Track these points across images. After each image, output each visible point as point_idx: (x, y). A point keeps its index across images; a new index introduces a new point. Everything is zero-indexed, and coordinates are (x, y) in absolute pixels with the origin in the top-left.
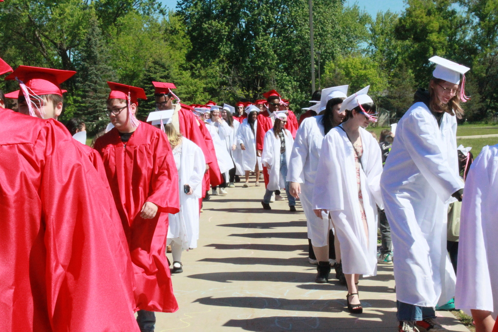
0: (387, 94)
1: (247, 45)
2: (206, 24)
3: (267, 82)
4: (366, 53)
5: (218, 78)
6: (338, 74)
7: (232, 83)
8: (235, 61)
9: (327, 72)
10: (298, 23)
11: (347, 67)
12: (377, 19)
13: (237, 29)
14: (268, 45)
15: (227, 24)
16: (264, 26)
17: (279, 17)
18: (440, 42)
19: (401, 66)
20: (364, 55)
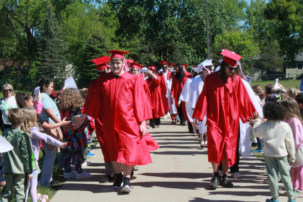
0: (259, 58)
1: (159, 24)
2: (130, 9)
3: (174, 50)
4: (243, 29)
5: (139, 48)
6: (224, 44)
7: (149, 51)
8: (150, 35)
9: (217, 42)
10: (195, 8)
11: (230, 39)
12: (251, 4)
13: (152, 13)
14: (174, 24)
15: (145, 9)
16: (171, 10)
17: (181, 4)
18: (297, 21)
19: (269, 38)
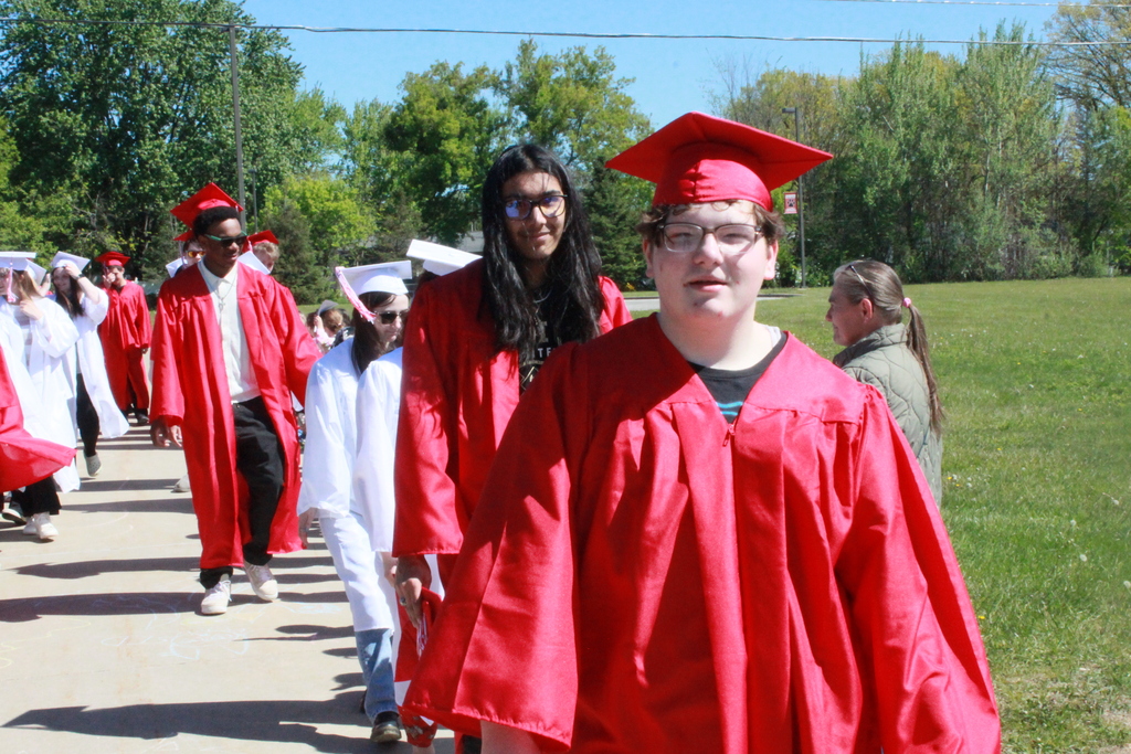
0: (374, 244)
1: (123, 155)
2: (45, 116)
3: (161, 223)
4: (337, 171)
5: (71, 216)
6: (289, 209)
7: (97, 223)
8: (101, 184)
9: (269, 204)
10: (214, 119)
11: (303, 197)
12: (356, 112)
13: (102, 128)
14: (162, 156)
15: (85, 119)
16: (153, 122)
17: (180, 107)
18: (462, 155)
19: (397, 196)
20: (333, 176)
